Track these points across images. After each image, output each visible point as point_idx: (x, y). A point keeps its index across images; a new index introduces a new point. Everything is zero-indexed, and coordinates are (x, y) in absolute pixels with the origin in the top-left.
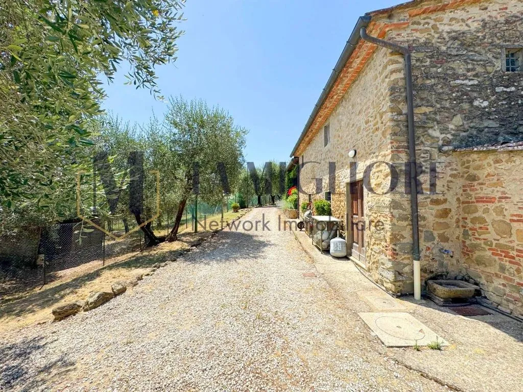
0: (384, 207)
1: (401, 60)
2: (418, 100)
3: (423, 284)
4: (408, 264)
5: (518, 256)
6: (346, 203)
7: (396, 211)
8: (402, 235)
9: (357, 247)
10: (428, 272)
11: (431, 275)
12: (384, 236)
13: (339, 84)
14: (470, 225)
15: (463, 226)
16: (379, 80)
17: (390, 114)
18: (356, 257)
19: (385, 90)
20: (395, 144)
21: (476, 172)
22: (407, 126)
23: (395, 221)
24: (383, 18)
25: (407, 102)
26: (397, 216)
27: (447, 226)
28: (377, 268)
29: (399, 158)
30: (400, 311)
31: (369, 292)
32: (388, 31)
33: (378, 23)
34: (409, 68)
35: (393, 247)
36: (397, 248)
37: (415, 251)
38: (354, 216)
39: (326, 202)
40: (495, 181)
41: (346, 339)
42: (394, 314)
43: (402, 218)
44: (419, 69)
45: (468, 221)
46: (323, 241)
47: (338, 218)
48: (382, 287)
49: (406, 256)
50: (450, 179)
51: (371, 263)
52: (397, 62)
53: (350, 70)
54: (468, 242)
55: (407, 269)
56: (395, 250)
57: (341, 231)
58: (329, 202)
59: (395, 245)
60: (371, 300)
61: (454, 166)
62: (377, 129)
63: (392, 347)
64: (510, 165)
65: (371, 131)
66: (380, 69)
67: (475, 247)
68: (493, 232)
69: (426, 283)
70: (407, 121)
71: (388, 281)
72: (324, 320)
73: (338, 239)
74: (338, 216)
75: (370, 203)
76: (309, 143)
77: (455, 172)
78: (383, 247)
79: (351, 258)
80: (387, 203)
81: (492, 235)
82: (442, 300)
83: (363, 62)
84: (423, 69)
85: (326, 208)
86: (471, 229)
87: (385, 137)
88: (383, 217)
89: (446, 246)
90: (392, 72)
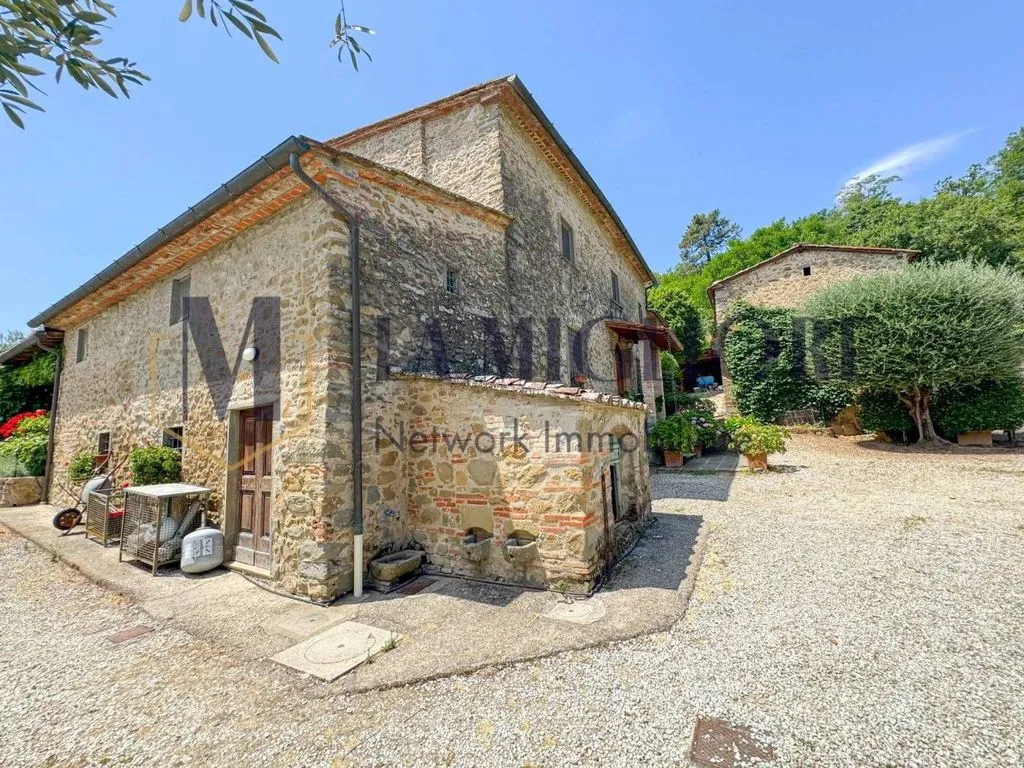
0: (314, 455)
1: (346, 230)
2: (365, 297)
3: (366, 570)
4: (347, 544)
5: (458, 502)
6: (226, 452)
7: (332, 459)
8: (339, 498)
9: (248, 539)
10: (371, 548)
11: (375, 552)
12: (312, 505)
13: (229, 212)
14: (417, 472)
15: (410, 475)
16: (311, 244)
17: (327, 305)
18: (247, 560)
19: (322, 264)
20: (335, 354)
21: (423, 404)
22: (351, 330)
23: (330, 476)
24: (326, 157)
25: (352, 294)
26: (334, 468)
27: (392, 476)
28: (295, 566)
29: (339, 376)
30: (337, 623)
31: (282, 616)
32: (331, 179)
33: (317, 159)
34: (356, 248)
35: (327, 520)
36: (332, 521)
37: (356, 520)
38: (244, 477)
39: (169, 452)
40: (440, 416)
41: (260, 710)
42: (330, 632)
43: (339, 472)
44: (368, 253)
45: (415, 467)
46: (160, 544)
47: (203, 484)
48: (305, 598)
49: (345, 531)
50: (397, 411)
51: (282, 561)
52: (340, 231)
53: (256, 200)
54: (414, 495)
55: (345, 553)
56: (329, 525)
57: (209, 512)
58: (175, 451)
59: (330, 516)
60: (289, 628)
61: (402, 394)
62: (305, 322)
63: (337, 678)
64: (452, 398)
65: (294, 322)
66: (314, 228)
67: (422, 500)
68: (438, 479)
69: (369, 567)
70: (351, 322)
71: (316, 582)
72: (203, 703)
73: (202, 532)
74: (202, 480)
75: (286, 450)
76: (113, 303)
77: (402, 402)
78: (309, 525)
79: (234, 565)
80: (319, 448)
81: (436, 483)
82: (388, 584)
83: (285, 200)
84: (372, 254)
85: (166, 465)
86: (417, 478)
87: (319, 339)
88: (312, 471)
89: (392, 504)
90: (335, 242)
